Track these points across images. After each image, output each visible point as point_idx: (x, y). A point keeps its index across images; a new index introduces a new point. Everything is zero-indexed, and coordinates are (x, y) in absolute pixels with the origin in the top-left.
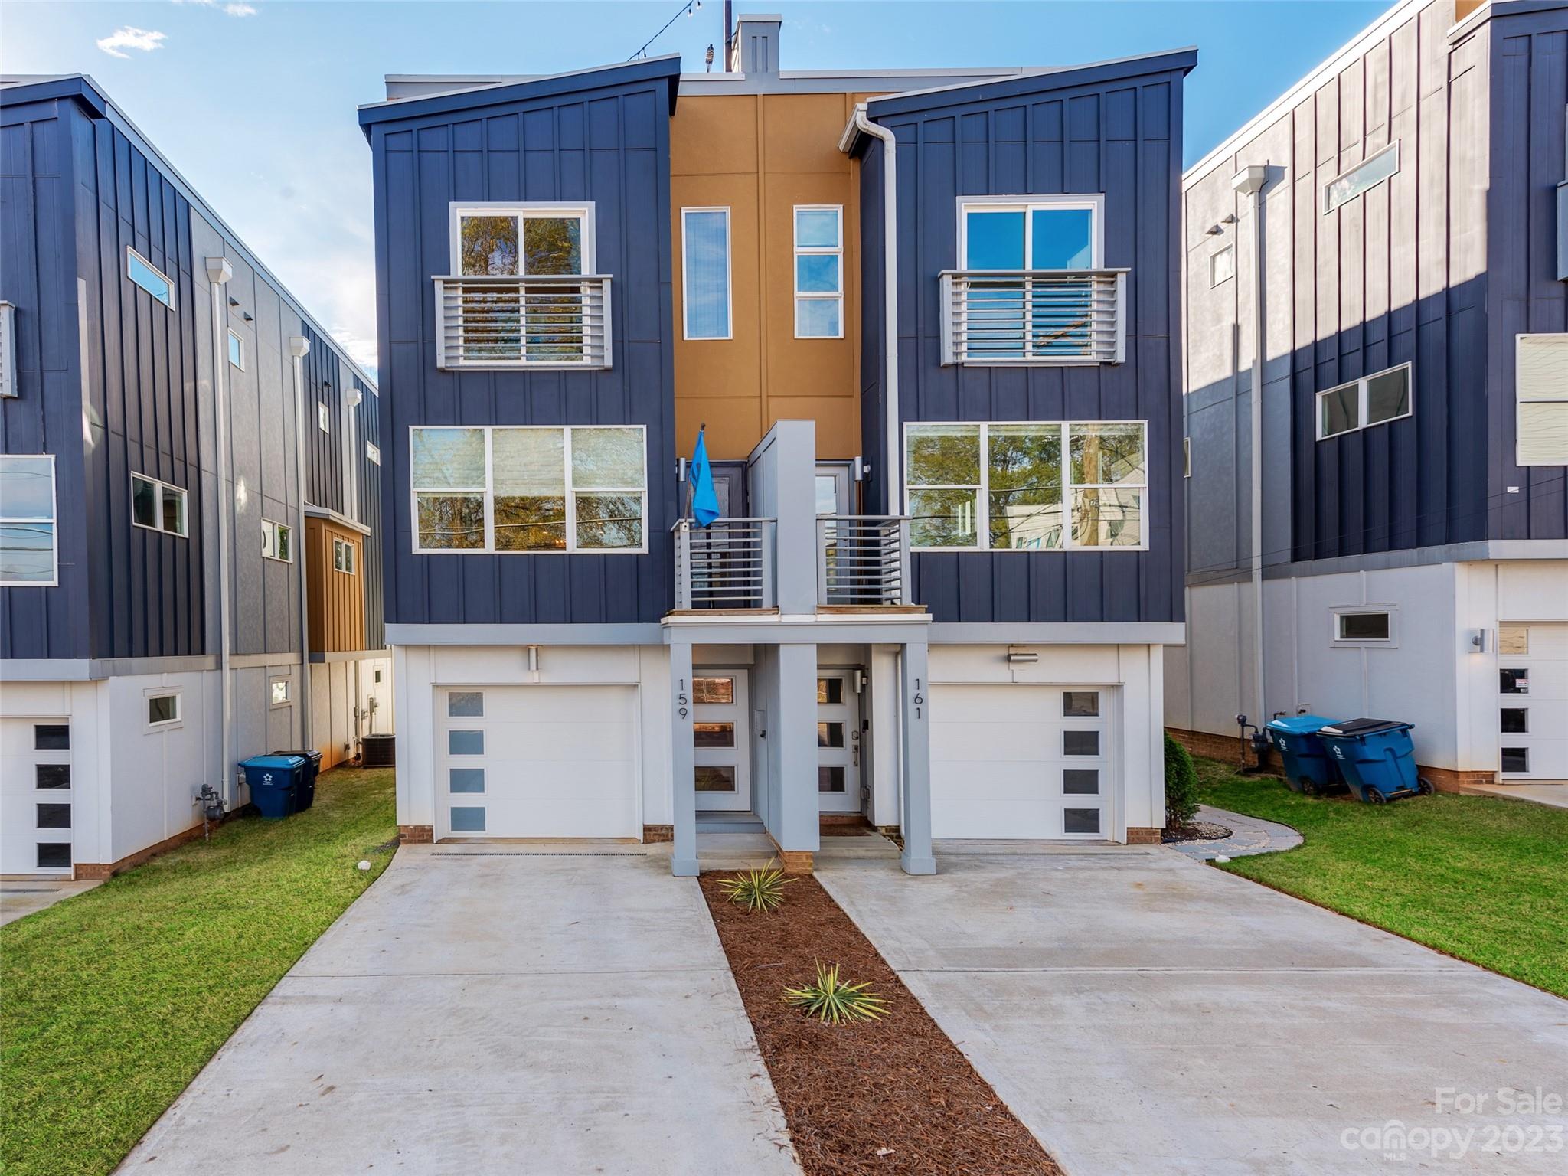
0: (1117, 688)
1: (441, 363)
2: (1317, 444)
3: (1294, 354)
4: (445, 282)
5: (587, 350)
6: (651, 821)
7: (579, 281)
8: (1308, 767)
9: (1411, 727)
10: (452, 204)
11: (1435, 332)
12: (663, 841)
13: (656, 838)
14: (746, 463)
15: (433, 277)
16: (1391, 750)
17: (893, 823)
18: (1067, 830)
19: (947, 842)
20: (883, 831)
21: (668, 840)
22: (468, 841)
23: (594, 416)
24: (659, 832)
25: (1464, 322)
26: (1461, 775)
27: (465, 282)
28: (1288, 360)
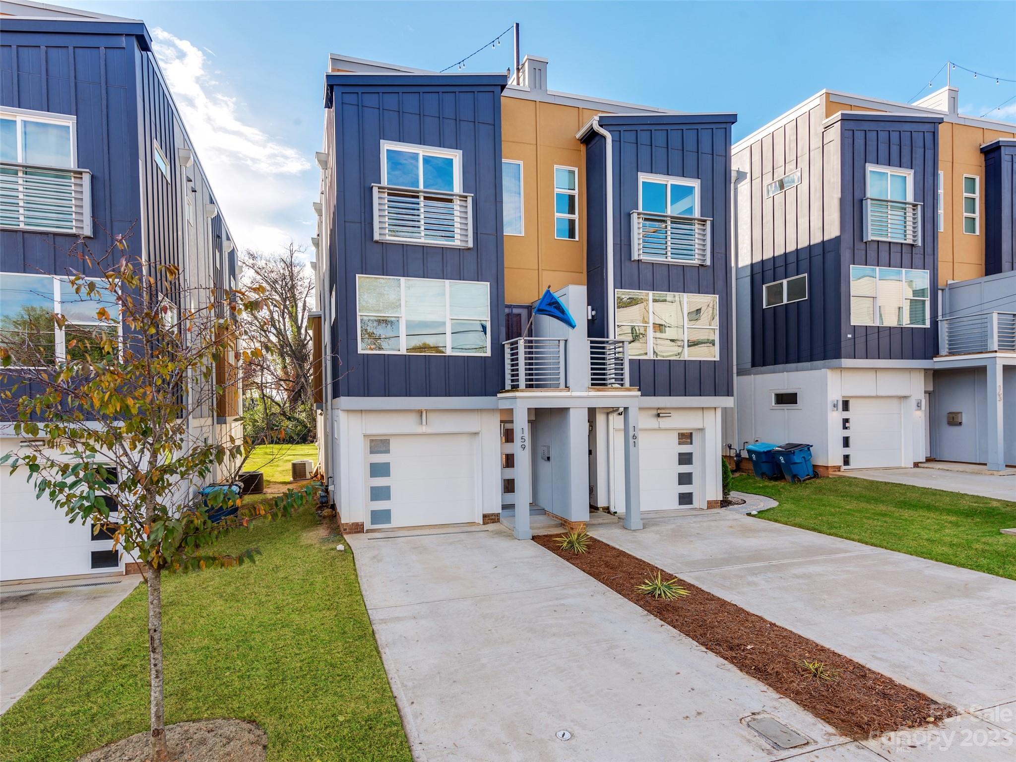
0: (702, 430)
1: (376, 237)
2: (763, 310)
3: (752, 265)
4: (379, 188)
5: (457, 236)
6: (486, 512)
7: (452, 195)
8: (765, 468)
9: (812, 446)
10: (382, 141)
11: (817, 261)
12: (493, 522)
13: (489, 521)
14: (531, 306)
15: (373, 184)
16: (804, 457)
17: (606, 505)
18: (680, 504)
19: (649, 512)
20: (601, 509)
21: (496, 522)
22: (383, 530)
23: (460, 276)
24: (491, 518)
25: (830, 257)
26: (829, 468)
27: (389, 189)
28: (749, 268)
